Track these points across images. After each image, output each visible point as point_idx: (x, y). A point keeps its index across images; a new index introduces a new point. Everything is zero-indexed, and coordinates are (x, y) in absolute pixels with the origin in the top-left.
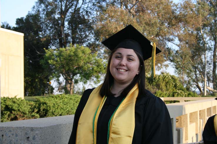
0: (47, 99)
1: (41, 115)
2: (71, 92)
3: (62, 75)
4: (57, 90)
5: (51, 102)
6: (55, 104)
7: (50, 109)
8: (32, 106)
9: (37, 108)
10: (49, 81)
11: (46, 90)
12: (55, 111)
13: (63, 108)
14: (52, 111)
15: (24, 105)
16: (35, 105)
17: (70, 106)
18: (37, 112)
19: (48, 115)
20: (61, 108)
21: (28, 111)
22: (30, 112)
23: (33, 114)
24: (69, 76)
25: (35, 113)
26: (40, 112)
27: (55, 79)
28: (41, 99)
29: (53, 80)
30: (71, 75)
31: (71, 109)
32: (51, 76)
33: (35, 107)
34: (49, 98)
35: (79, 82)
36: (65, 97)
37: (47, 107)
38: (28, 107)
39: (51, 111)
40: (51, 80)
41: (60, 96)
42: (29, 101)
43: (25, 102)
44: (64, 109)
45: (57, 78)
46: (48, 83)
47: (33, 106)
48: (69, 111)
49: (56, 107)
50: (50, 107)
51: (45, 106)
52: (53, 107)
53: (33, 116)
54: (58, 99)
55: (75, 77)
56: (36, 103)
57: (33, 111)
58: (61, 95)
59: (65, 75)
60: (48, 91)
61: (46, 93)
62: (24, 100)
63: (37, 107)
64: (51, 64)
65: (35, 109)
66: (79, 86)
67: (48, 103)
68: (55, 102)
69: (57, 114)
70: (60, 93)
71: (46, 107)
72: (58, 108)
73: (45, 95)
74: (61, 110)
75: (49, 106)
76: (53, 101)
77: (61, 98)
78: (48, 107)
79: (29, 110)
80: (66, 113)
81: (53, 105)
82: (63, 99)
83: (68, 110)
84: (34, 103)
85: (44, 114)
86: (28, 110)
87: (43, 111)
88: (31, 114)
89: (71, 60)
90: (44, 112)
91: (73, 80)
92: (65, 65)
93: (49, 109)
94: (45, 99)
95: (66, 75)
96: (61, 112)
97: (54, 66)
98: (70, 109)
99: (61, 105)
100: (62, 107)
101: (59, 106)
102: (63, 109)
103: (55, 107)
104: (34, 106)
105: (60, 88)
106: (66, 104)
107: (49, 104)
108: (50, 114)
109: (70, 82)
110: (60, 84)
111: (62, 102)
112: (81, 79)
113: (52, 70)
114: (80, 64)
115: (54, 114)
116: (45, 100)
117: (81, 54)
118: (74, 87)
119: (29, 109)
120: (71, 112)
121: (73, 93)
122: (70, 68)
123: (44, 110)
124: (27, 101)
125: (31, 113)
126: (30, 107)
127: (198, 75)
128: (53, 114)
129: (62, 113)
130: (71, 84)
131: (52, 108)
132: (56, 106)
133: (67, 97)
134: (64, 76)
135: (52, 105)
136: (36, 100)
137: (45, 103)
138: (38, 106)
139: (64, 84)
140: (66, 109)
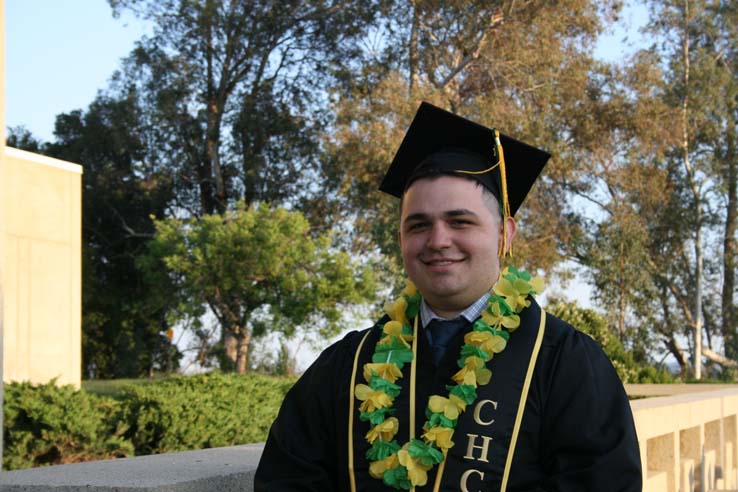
0: (159, 389)
1: (139, 443)
2: (242, 367)
3: (212, 306)
4: (193, 359)
5: (175, 399)
6: (188, 408)
7: (170, 425)
8: (108, 413)
9: (124, 421)
10: (165, 327)
11: (157, 360)
12: (186, 432)
13: (213, 419)
14: (178, 431)
15: (81, 409)
16: (118, 409)
17: (238, 414)
18: (127, 435)
19: (164, 446)
20: (209, 420)
21: (97, 432)
22: (102, 432)
23: (113, 440)
24: (235, 309)
25: (120, 436)
26: (137, 435)
27: (188, 320)
28: (141, 389)
29: (181, 326)
30: (242, 309)
31: (243, 423)
32: (174, 312)
33: (119, 416)
34: (167, 386)
35: (269, 331)
36: (220, 384)
37: (160, 416)
38: (95, 418)
39: (173, 430)
40: (172, 325)
41: (205, 379)
42: (99, 395)
43: (86, 399)
44: (219, 423)
45: (193, 319)
46: (162, 333)
47: (112, 415)
48: (235, 431)
49: (192, 419)
50: (170, 417)
51: (154, 415)
52: (181, 416)
53: (113, 447)
54: (197, 390)
55: (254, 315)
56: (121, 403)
57: (113, 431)
58: (207, 375)
59: (222, 309)
60: (161, 363)
61: (155, 369)
62: (83, 393)
63: (125, 417)
64: (171, 270)
65: (121, 422)
66: (268, 345)
67: (162, 404)
68: (186, 401)
69: (194, 442)
70: (204, 370)
71: (157, 416)
72: (196, 420)
73: (152, 374)
74: (207, 426)
75: (167, 412)
76: (182, 395)
77: (208, 385)
78: (165, 417)
79: (99, 426)
80: (226, 438)
81: (181, 409)
82: (215, 391)
83: (230, 426)
84: (115, 402)
85: (150, 440)
86: (95, 428)
87: (145, 431)
88: (105, 440)
89: (241, 256)
90: (152, 433)
91: (249, 325)
92: (220, 274)
93: (166, 424)
94: (154, 388)
95: (225, 306)
96: (209, 434)
97: (183, 278)
98: (238, 425)
99: (209, 410)
100: (210, 416)
101: (200, 412)
102: (215, 424)
103: (187, 416)
104: (116, 413)
105: (204, 350)
106: (224, 405)
107: (168, 405)
108: (169, 440)
109: (237, 332)
110: (202, 336)
111: (212, 401)
112: (276, 320)
113: (176, 289)
114: (274, 270)
115: (185, 440)
116: (152, 393)
117: (274, 236)
118: (251, 347)
119: (99, 422)
120: (241, 433)
121: (248, 367)
122: (237, 282)
123: (149, 426)
124: (94, 397)
125: (104, 437)
126: (103, 416)
127: (672, 310)
128: (181, 440)
129: (212, 436)
130: (240, 337)
131: (177, 419)
132: (192, 412)
133: (229, 382)
134: (218, 311)
135: (176, 410)
136: (124, 393)
137: (155, 404)
138: (130, 413)
139: (216, 337)
140: (226, 425)
